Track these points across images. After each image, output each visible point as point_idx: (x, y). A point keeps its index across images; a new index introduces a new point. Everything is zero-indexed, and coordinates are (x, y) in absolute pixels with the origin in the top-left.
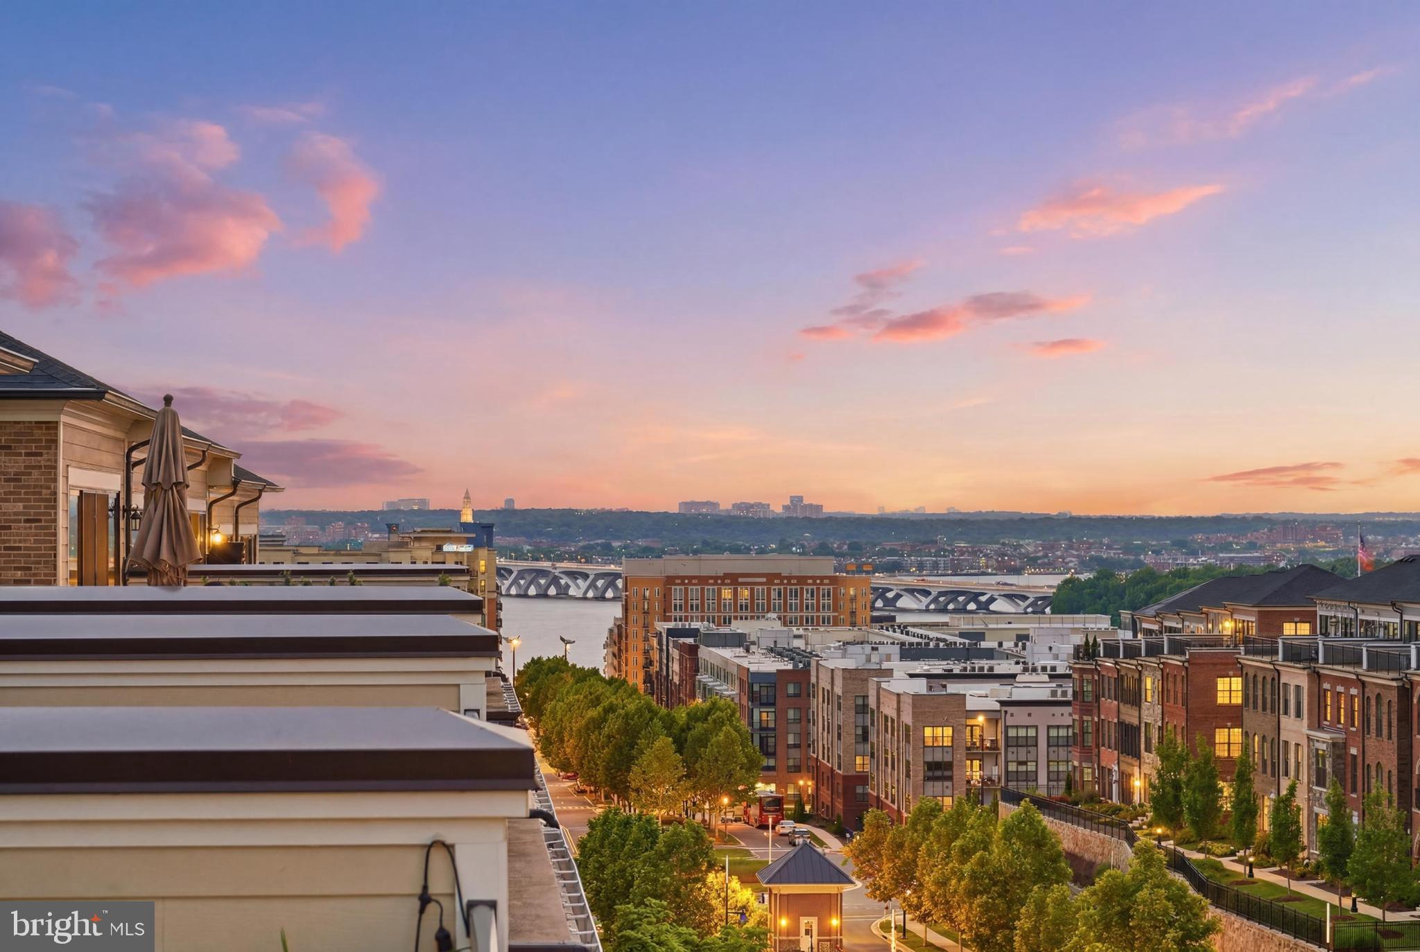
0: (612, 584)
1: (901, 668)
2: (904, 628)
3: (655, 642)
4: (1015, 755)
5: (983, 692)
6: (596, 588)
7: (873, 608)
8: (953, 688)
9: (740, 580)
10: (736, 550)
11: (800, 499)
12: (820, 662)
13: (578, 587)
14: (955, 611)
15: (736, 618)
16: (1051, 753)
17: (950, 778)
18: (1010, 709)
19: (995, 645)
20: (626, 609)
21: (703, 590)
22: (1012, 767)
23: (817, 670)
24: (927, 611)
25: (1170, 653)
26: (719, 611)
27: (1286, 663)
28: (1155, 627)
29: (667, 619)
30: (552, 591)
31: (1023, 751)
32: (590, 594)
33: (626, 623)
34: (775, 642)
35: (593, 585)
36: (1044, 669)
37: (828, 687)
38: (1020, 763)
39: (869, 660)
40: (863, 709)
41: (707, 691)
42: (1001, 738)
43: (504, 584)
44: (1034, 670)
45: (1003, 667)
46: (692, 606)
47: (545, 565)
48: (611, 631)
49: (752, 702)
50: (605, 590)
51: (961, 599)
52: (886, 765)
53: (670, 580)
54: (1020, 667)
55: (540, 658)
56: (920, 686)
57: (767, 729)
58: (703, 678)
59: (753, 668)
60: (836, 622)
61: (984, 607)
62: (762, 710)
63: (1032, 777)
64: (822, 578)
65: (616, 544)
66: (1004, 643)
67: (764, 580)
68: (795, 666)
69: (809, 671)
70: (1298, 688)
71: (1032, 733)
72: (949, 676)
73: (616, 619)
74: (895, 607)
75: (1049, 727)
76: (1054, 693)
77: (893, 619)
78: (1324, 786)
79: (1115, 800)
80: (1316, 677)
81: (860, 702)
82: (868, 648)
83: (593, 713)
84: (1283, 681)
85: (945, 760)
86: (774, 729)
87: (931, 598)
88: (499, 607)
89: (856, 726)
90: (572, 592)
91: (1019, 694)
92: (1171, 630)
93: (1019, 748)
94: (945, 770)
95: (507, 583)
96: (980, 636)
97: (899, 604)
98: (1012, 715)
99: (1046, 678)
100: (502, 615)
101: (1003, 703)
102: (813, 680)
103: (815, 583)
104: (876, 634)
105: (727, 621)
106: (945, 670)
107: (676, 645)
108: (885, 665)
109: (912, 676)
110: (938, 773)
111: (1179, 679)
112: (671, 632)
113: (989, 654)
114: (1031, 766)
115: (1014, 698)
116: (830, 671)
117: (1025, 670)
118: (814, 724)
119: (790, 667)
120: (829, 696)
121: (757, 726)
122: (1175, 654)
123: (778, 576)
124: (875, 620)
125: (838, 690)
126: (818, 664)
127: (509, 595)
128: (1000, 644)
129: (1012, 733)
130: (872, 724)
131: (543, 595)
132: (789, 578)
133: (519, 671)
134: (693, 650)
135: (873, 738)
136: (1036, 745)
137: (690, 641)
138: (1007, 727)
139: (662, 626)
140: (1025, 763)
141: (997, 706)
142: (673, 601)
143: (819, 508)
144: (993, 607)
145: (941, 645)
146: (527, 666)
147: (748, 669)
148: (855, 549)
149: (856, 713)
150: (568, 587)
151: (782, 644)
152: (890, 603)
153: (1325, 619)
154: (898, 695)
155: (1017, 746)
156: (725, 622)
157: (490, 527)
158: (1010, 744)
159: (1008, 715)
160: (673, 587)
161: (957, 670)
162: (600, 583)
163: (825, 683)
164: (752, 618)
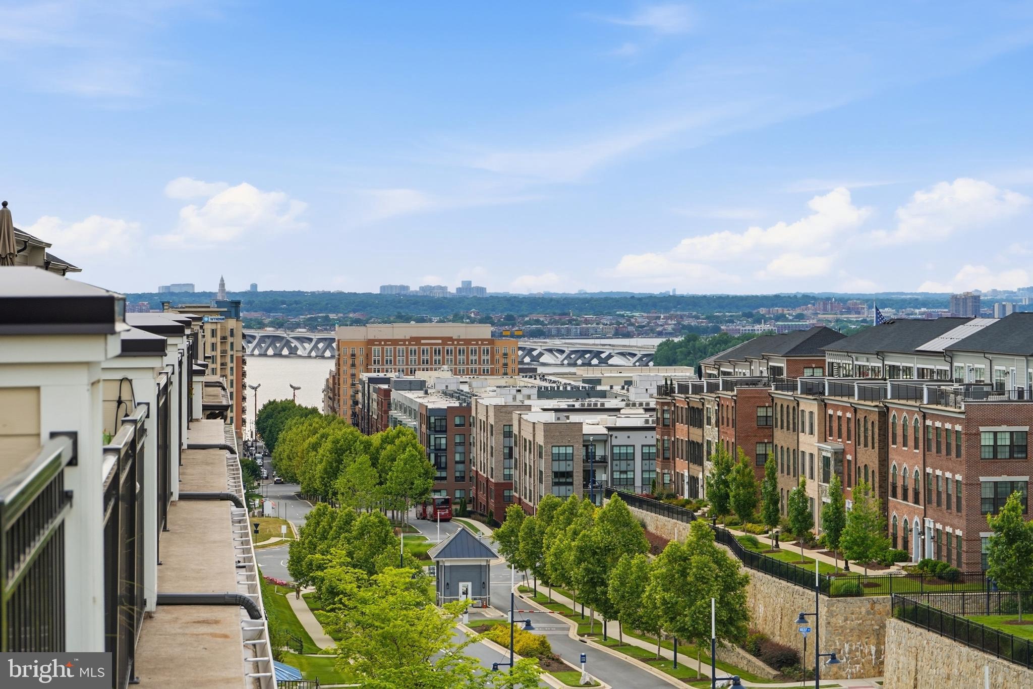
0: (329, 346)
1: (537, 404)
2: (543, 377)
3: (360, 387)
4: (618, 467)
5: (595, 421)
6: (318, 348)
7: (522, 363)
8: (574, 418)
9: (423, 341)
10: (421, 320)
11: (470, 282)
12: (478, 400)
13: (305, 349)
14: (583, 365)
15: (419, 369)
16: (644, 464)
17: (571, 484)
18: (615, 433)
19: (608, 388)
20: (338, 364)
21: (395, 349)
22: (617, 475)
23: (476, 406)
24: (562, 365)
25: (723, 390)
26: (407, 364)
27: (803, 396)
28: (715, 372)
29: (368, 370)
30: (285, 352)
31: (624, 463)
32: (313, 354)
33: (339, 375)
34: (447, 386)
35: (315, 347)
36: (641, 404)
37: (484, 419)
38: (621, 472)
39: (514, 398)
40: (508, 434)
41: (396, 422)
42: (609, 454)
43: (248, 347)
44: (634, 405)
45: (610, 403)
46: (387, 361)
47: (280, 333)
48: (327, 380)
49: (429, 430)
50: (324, 351)
51: (587, 356)
52: (526, 474)
53: (371, 342)
54: (624, 403)
55: (274, 401)
56: (551, 417)
57: (440, 449)
58: (394, 413)
59: (430, 406)
60: (493, 372)
61: (604, 362)
62: (436, 436)
63: (631, 482)
64: (482, 340)
65: (332, 316)
66: (614, 387)
67: (440, 341)
68: (460, 404)
69: (471, 407)
70: (811, 413)
71: (630, 450)
72: (571, 410)
73: (331, 371)
74: (539, 361)
75: (643, 446)
76: (647, 421)
77: (535, 370)
78: (828, 482)
79: (686, 496)
80: (824, 406)
81: (507, 429)
82: (514, 391)
83: (313, 440)
84: (801, 408)
85: (567, 470)
86: (446, 450)
87: (565, 355)
88: (244, 362)
89: (504, 447)
90: (299, 353)
91: (621, 422)
92: (725, 373)
93: (621, 461)
94: (567, 478)
95: (251, 346)
96: (598, 382)
97: (542, 360)
98: (616, 437)
99: (642, 411)
100: (246, 368)
101: (609, 429)
102: (473, 414)
103: (477, 344)
104: (522, 381)
105: (412, 372)
106: (568, 405)
107: (375, 390)
108: (527, 402)
109: (545, 410)
110: (563, 480)
111: (730, 408)
112: (371, 380)
113: (603, 394)
114: (630, 475)
115: (618, 425)
116: (485, 408)
117: (628, 405)
118: (474, 446)
119: (457, 404)
120: (484, 426)
121: (432, 448)
122: (727, 391)
123: (451, 339)
124: (521, 371)
125: (491, 421)
126: (477, 402)
127: (252, 355)
128: (611, 387)
129: (616, 450)
130: (516, 445)
131: (278, 355)
132: (459, 340)
133: (259, 411)
134: (387, 393)
135: (516, 453)
136: (634, 459)
137: (385, 387)
138: (612, 447)
139: (365, 376)
140: (626, 472)
141: (605, 431)
142: (373, 358)
143: (482, 290)
144: (610, 362)
145: (569, 388)
146: (265, 407)
147: (427, 406)
148: (510, 319)
149: (504, 437)
150: (296, 348)
151: (453, 387)
152: (535, 359)
153: (831, 364)
154: (534, 423)
155: (620, 460)
156: (411, 373)
157: (238, 303)
158: (615, 458)
159: (613, 438)
160: (373, 347)
161: (577, 405)
162: (321, 345)
163: (482, 417)
164: (431, 369)
